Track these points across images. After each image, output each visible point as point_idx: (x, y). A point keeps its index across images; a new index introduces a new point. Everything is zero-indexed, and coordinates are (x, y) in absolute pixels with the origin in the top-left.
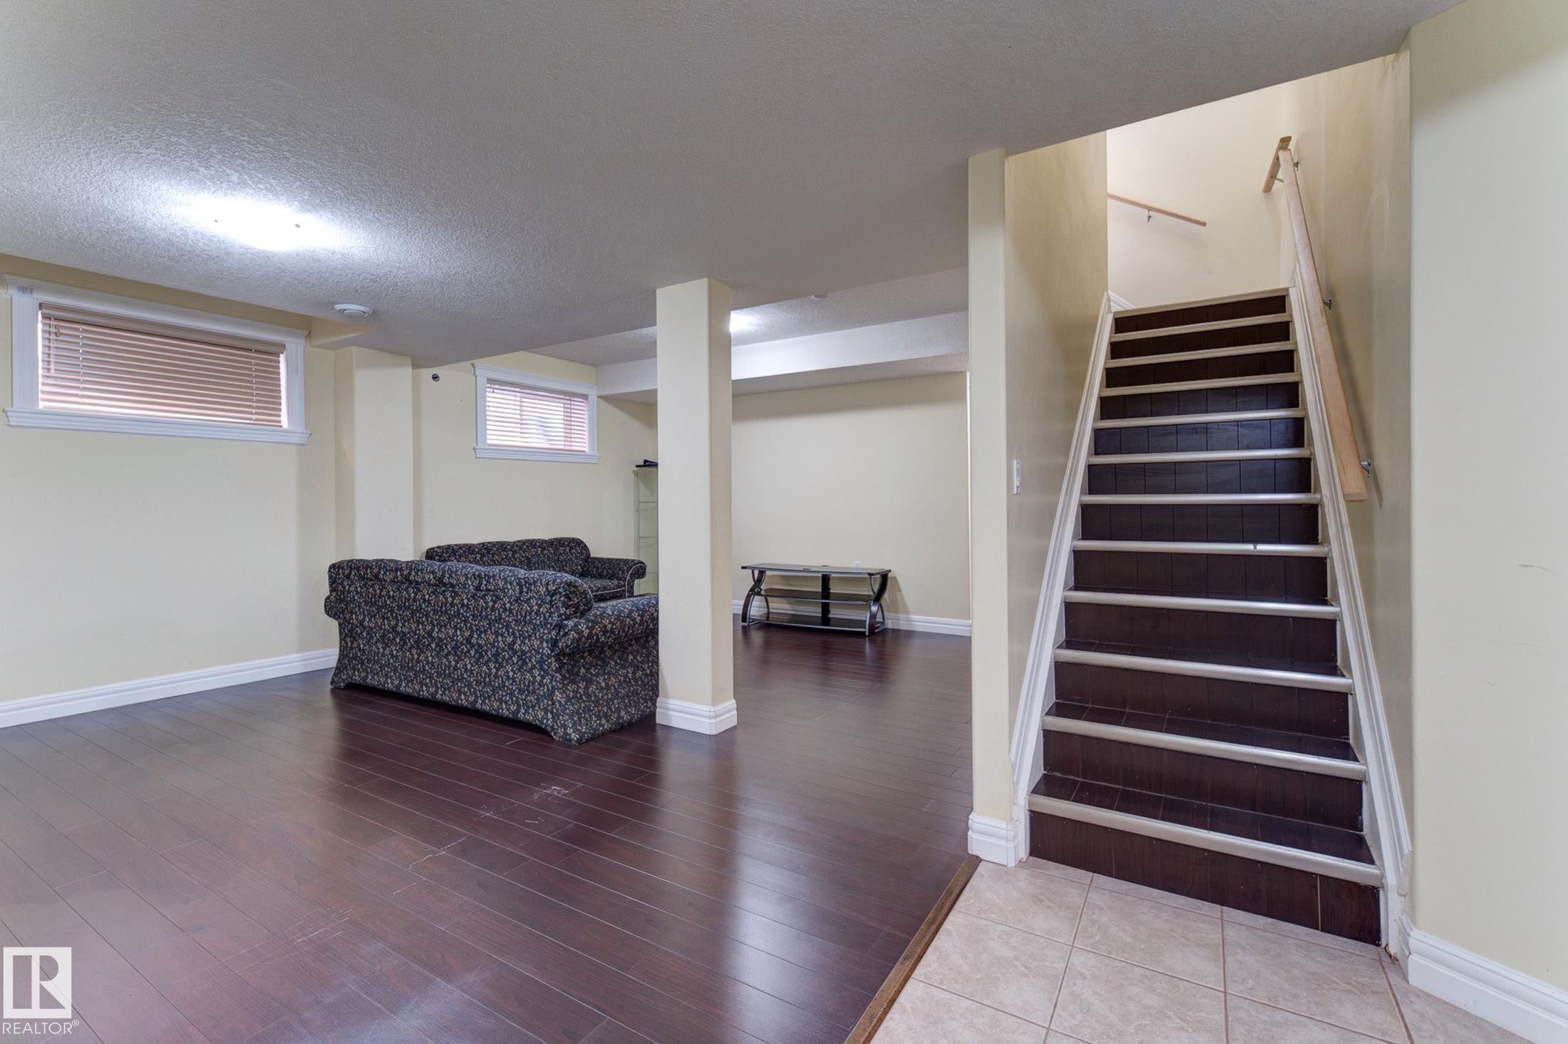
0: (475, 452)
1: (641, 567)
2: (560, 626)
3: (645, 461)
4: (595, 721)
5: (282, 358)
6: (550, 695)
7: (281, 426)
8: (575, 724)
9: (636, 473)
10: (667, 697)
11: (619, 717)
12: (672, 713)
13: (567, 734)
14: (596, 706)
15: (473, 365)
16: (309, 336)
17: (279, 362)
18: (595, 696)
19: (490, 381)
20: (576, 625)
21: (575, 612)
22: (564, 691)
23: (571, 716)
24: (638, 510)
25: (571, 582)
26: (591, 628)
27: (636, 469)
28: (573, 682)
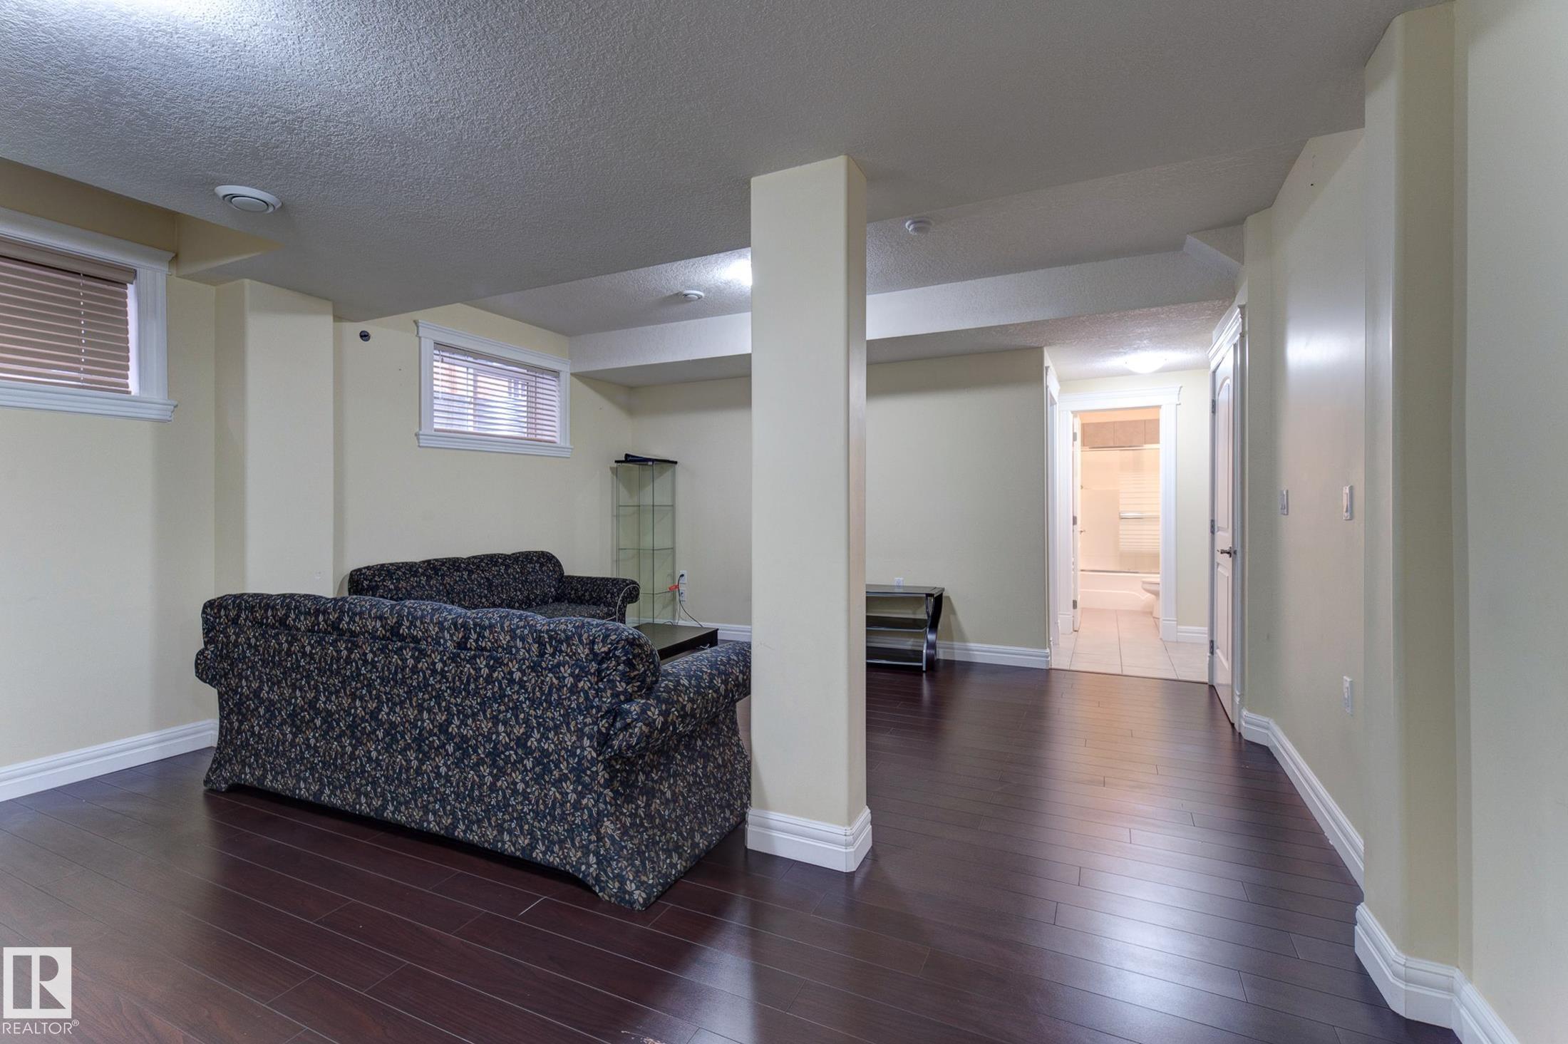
0: (418, 439)
1: (634, 588)
2: (614, 713)
3: (627, 456)
4: (664, 861)
5: (131, 290)
7: (129, 393)
8: (637, 873)
9: (615, 472)
10: (765, 806)
11: (695, 845)
12: (775, 834)
13: (626, 892)
14: (662, 835)
15: (416, 322)
16: (175, 260)
17: (126, 296)
18: (660, 817)
19: (439, 345)
20: (643, 711)
22: (618, 818)
23: (630, 859)
24: (618, 516)
27: (615, 465)
28: (630, 799)
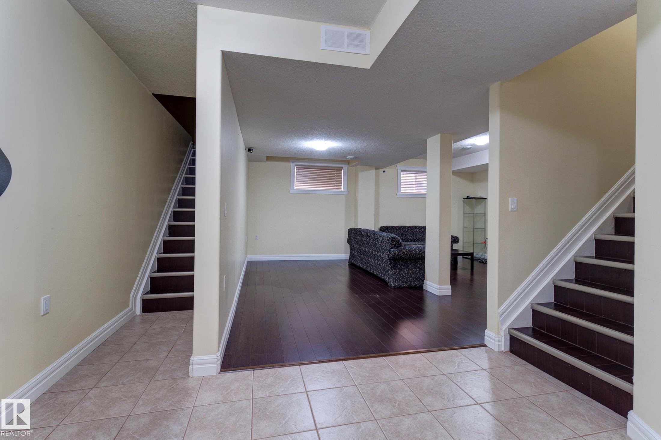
0: (396, 195)
1: (456, 239)
2: (390, 250)
3: (467, 197)
4: (401, 283)
5: (342, 171)
6: (388, 272)
7: (341, 190)
8: (394, 282)
10: (427, 280)
11: (410, 284)
12: (428, 286)
13: (391, 284)
14: (402, 278)
15: (397, 166)
16: (349, 164)
18: (403, 275)
19: (402, 171)
20: (394, 251)
21: (394, 247)
22: (392, 271)
23: (393, 279)
24: (464, 217)
25: (393, 237)
26: (399, 252)
27: (463, 200)
28: (395, 269)
